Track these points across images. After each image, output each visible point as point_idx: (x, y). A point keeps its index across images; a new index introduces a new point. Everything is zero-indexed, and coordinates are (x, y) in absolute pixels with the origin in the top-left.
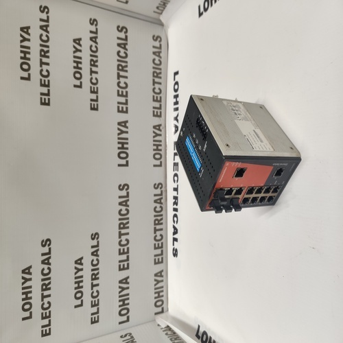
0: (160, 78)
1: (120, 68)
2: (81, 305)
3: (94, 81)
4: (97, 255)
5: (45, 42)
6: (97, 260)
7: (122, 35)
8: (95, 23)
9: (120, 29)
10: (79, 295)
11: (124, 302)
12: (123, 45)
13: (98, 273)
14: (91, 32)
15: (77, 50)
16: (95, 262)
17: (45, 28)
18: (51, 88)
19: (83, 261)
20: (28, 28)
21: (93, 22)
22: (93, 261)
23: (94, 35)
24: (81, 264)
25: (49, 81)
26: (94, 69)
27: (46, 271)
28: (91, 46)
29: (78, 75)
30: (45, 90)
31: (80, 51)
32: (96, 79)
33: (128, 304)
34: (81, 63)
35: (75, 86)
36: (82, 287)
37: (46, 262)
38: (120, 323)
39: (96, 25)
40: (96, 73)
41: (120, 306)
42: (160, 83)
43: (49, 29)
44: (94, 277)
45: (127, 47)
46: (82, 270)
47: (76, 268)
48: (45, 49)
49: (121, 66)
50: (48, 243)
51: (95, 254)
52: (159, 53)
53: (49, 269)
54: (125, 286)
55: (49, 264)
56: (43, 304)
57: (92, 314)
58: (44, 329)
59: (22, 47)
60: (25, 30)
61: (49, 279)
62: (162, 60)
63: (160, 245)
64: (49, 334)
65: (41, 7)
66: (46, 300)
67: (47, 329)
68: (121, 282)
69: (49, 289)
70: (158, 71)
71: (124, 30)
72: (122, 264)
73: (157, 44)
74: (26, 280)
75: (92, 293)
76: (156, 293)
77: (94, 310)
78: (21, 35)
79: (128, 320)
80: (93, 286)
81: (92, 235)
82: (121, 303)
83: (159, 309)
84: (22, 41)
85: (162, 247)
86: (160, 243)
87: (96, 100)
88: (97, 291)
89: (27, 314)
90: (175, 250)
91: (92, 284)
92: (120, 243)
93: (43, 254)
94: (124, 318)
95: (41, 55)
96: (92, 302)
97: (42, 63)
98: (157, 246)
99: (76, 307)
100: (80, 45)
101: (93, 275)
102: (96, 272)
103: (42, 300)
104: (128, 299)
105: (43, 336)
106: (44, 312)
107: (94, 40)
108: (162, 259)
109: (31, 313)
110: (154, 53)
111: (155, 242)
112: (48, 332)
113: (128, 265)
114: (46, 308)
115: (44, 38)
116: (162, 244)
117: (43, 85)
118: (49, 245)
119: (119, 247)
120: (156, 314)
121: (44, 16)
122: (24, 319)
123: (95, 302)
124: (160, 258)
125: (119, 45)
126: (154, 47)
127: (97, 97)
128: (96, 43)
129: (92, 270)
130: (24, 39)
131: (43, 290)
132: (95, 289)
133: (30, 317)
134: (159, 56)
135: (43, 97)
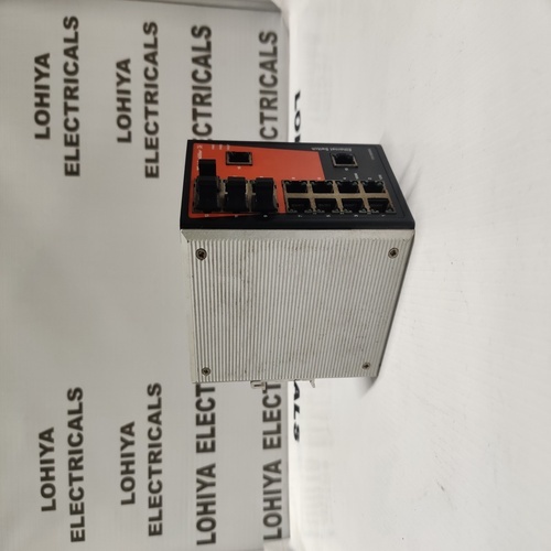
0: (275, 108)
1: (198, 100)
2: (132, 501)
3: (151, 128)
4: (158, 422)
5: (71, 75)
6: (159, 430)
7: (202, 42)
8: (153, 29)
9: (197, 32)
10: (128, 484)
11: (206, 508)
12: (203, 61)
13: (160, 453)
14: (146, 46)
15: (122, 80)
16: (155, 433)
17: (71, 53)
18: (81, 148)
19: (134, 429)
20: (46, 56)
21: (150, 28)
22: (150, 431)
23: (150, 51)
24: (131, 434)
25: (78, 136)
26: (151, 107)
27: (75, 439)
28: (146, 70)
29: (124, 122)
30: (71, 151)
31: (128, 80)
32: (156, 124)
33: (213, 512)
34: (129, 100)
35: (120, 140)
36: (133, 472)
37: (75, 424)
38: (199, 543)
39: (155, 33)
40: (155, 113)
41: (199, 514)
42: (275, 119)
43: (78, 53)
44: (152, 457)
45: (210, 61)
46: (132, 443)
47: (122, 440)
48: (72, 86)
49: (200, 96)
50: (78, 394)
51: (155, 419)
52: (273, 63)
53: (80, 436)
54: (207, 480)
55: (79, 428)
56: (72, 491)
57: (151, 519)
58: (75, 530)
59: (37, 87)
60: (42, 60)
61: (80, 452)
62: (278, 76)
63: (275, 415)
64: (83, 539)
65: (65, 19)
66: (76, 485)
67: (80, 530)
68: (200, 472)
69: (81, 468)
70: (270, 97)
71: (205, 33)
72: (202, 441)
73: (268, 47)
74: (46, 450)
75: (151, 484)
76: (265, 500)
77: (154, 512)
78: (37, 70)
79: (213, 540)
80: (151, 473)
81: (149, 387)
82: (201, 509)
83: (273, 531)
84: (37, 79)
85: (279, 418)
86: (275, 411)
87: (156, 160)
88: (159, 483)
89: (48, 502)
90: (297, 428)
91: (150, 468)
92: (198, 404)
93: (71, 412)
94: (207, 536)
95: (66, 97)
96: (150, 499)
97: (67, 109)
98: (268, 416)
99: (124, 503)
100: (127, 70)
101: (151, 454)
102: (156, 450)
103: (71, 484)
104: (213, 503)
105: (73, 540)
106: (74, 503)
107: (151, 58)
108: (279, 440)
109: (54, 502)
110: (263, 65)
111: (264, 408)
112: (80, 535)
113: (213, 444)
114: (77, 497)
115: (71, 68)
116: (279, 412)
117: (68, 143)
118: (80, 398)
119: (197, 412)
120: (267, 538)
121: (70, 33)
122: (44, 509)
123: (155, 499)
124: (275, 437)
125: (195, 60)
126: (262, 54)
127: (157, 154)
128: (154, 62)
129: (150, 446)
130: (41, 75)
131: (71, 468)
132: (155, 478)
133: (53, 508)
134: (273, 69)
135: (69, 163)
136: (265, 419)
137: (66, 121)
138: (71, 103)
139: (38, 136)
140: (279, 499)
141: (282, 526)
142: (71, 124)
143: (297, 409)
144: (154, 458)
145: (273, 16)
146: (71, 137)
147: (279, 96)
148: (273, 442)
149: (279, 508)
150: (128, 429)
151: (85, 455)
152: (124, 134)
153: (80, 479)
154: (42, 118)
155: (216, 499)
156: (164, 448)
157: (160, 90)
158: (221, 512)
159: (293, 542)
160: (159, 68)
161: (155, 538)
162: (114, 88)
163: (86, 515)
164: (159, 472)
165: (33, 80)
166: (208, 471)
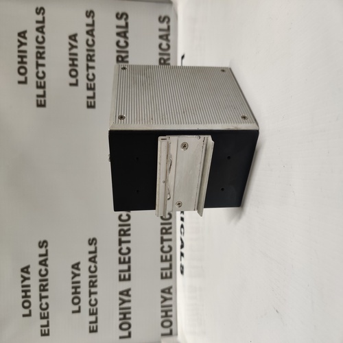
1: (120, 59)
2: (79, 311)
3: (91, 77)
4: (95, 262)
5: (40, 44)
6: (95, 267)
7: (122, 23)
8: (92, 15)
9: (119, 16)
10: (76, 301)
11: (125, 316)
12: (123, 34)
13: (96, 281)
14: (88, 25)
15: (73, 47)
16: (93, 269)
17: (40, 30)
18: (47, 90)
19: (80, 266)
20: (25, 32)
21: (90, 14)
22: (90, 267)
23: (90, 28)
24: (78, 269)
25: (45, 83)
26: (91, 64)
27: (43, 272)
28: (88, 40)
29: (74, 73)
30: (41, 92)
32: (93, 75)
33: (130, 319)
34: (76, 60)
35: (71, 85)
36: (79, 293)
37: (43, 263)
38: (121, 338)
39: (93, 17)
40: (93, 68)
41: (120, 319)
43: (45, 30)
44: (91, 284)
45: (128, 35)
46: (79, 275)
47: (73, 273)
48: (41, 51)
49: (121, 57)
50: (45, 244)
51: (93, 260)
52: (167, 36)
53: (46, 270)
54: (126, 298)
55: (46, 265)
56: (41, 305)
57: (91, 323)
58: (43, 329)
59: (19, 51)
60: (22, 34)
61: (47, 280)
62: (171, 44)
63: (168, 258)
64: (48, 334)
65: (37, 9)
66: (44, 301)
67: (46, 329)
68: (121, 293)
69: (47, 290)
70: (165, 57)
71: (124, 17)
72: (122, 274)
73: (164, 26)
74: (25, 279)
75: (90, 301)
76: (162, 311)
77: (93, 318)
78: (19, 41)
79: (129, 336)
80: (91, 294)
81: (89, 240)
82: (122, 316)
83: (167, 331)
84: (19, 46)
85: (171, 260)
86: (168, 255)
87: (93, 97)
88: (96, 300)
89: (27, 312)
90: (182, 267)
91: (90, 291)
92: (120, 251)
93: (41, 256)
94: (126, 333)
95: (37, 58)
96: (90, 310)
97: (38, 65)
98: (164, 258)
99: (74, 312)
100: (75, 41)
101: (90, 282)
102: (94, 279)
103: (41, 300)
104: (130, 313)
105: (42, 335)
106: (43, 312)
107: (90, 33)
108: (171, 274)
109: (30, 311)
110: (161, 37)
111: (161, 254)
112: (47, 332)
113: (129, 276)
114: (44, 309)
115: (40, 39)
116: (171, 256)
117: (39, 87)
118: (46, 246)
119: (119, 255)
120: (163, 335)
121: (40, 18)
122: (24, 316)
123: (93, 310)
124: (168, 272)
125: (118, 34)
126: (160, 30)
127: (94, 94)
128: (93, 35)
129: (90, 277)
130: (22, 44)
131: (41, 290)
132: (93, 297)
133: (30, 315)
134: (167, 40)
135: (39, 99)
136: (162, 261)
137: (37, 73)
138: (40, 62)
139: (20, 82)
140: (171, 311)
141: (173, 327)
142: (41, 75)
143: (182, 255)
144: (93, 284)
145: (168, 6)
146: (41, 83)
147: (172, 57)
148: (167, 275)
149: (171, 316)
150: (76, 266)
151: (49, 282)
152: (73, 81)
153: (47, 297)
154: (22, 71)
155: (132, 310)
156: (98, 278)
157: (96, 53)
158: (134, 318)
159: (179, 337)
160: (96, 39)
161: (93, 334)
162: (67, 52)
163: (50, 319)
164: (96, 293)
165: (17, 47)
166: (126, 293)
